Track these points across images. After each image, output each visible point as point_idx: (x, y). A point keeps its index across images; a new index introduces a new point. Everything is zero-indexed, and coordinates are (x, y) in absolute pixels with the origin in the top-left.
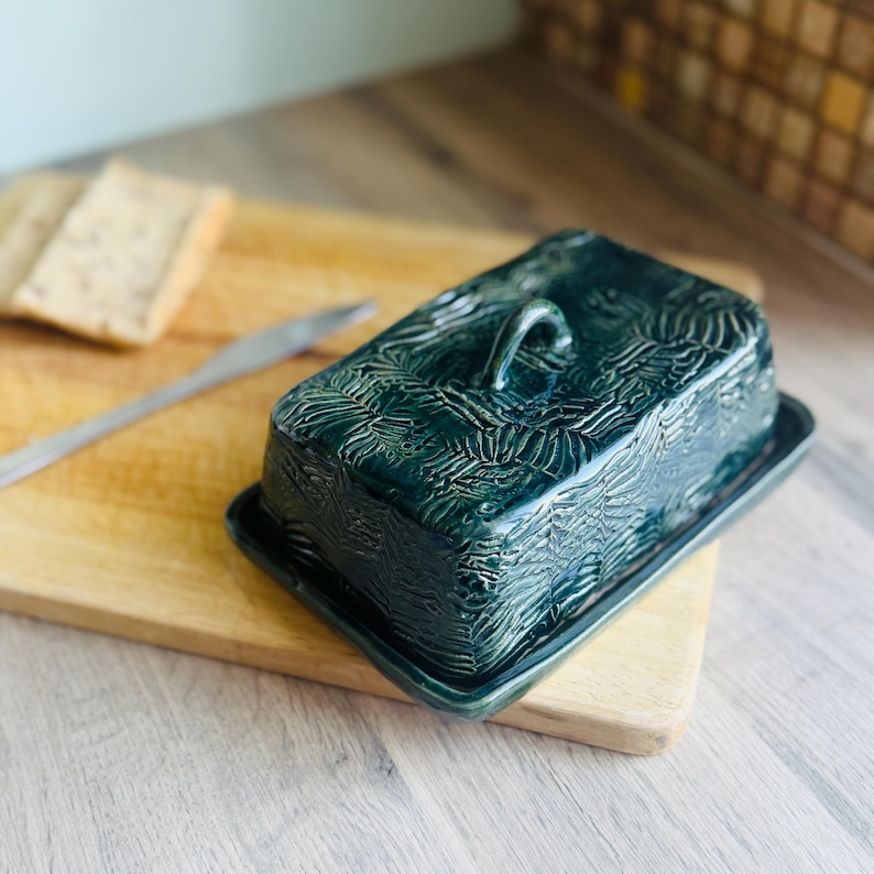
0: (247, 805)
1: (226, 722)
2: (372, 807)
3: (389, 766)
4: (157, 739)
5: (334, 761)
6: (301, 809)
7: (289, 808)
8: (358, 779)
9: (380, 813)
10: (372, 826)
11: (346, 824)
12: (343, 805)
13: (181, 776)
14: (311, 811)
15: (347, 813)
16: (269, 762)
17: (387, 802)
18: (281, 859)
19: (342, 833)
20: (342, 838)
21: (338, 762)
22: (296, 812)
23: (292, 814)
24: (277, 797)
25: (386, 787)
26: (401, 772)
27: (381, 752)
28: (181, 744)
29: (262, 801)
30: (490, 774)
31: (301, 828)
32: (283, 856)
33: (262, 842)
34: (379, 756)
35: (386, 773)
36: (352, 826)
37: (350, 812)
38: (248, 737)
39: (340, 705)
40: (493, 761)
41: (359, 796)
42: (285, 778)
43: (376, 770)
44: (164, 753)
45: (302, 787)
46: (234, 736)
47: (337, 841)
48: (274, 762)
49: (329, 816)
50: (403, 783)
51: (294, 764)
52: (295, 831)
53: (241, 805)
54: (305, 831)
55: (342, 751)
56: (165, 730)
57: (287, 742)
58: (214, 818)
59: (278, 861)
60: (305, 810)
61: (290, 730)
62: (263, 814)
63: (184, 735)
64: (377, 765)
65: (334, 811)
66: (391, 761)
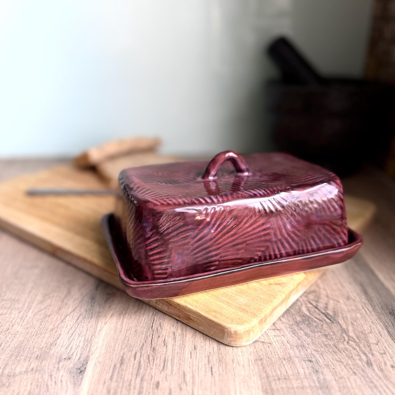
0: (18, 359)
1: (41, 327)
2: (61, 381)
3: (83, 369)
4: (13, 322)
5: (64, 357)
6: (34, 369)
7: (31, 367)
8: (66, 369)
9: (62, 385)
10: (54, 389)
11: (45, 383)
12: (51, 376)
13: (8, 338)
14: (38, 372)
15: (50, 379)
16: (41, 347)
17: (69, 383)
18: (9, 384)
19: (41, 386)
20: (39, 388)
21: (65, 359)
22: (32, 369)
23: (30, 370)
24: (31, 361)
25: (74, 377)
26: (85, 374)
27: (85, 363)
28: (19, 328)
29: (25, 360)
30: (121, 392)
31: (28, 376)
32: (12, 383)
33: (10, 374)
34: (83, 364)
35: (79, 371)
36: (47, 385)
37: (51, 379)
38: (44, 334)
39: (87, 338)
40: (128, 388)
41: (60, 375)
42: (41, 355)
43: (76, 369)
44: (11, 327)
45: (43, 362)
46: (39, 332)
47: (36, 387)
48: (43, 348)
49: (42, 377)
50: (82, 379)
51: (49, 352)
52: (25, 376)
53: (17, 357)
54: (28, 378)
55: (70, 356)
56: (19, 320)
57: (55, 343)
58: (3, 357)
59: (7, 384)
60: (36, 371)
61: (59, 339)
62: (20, 365)
63: (23, 324)
64: (79, 367)
65: (46, 377)
66: (85, 368)
